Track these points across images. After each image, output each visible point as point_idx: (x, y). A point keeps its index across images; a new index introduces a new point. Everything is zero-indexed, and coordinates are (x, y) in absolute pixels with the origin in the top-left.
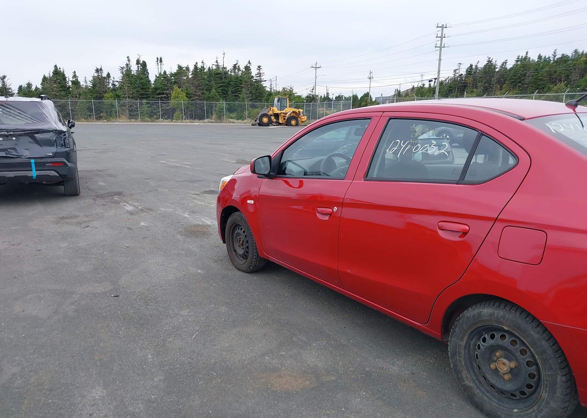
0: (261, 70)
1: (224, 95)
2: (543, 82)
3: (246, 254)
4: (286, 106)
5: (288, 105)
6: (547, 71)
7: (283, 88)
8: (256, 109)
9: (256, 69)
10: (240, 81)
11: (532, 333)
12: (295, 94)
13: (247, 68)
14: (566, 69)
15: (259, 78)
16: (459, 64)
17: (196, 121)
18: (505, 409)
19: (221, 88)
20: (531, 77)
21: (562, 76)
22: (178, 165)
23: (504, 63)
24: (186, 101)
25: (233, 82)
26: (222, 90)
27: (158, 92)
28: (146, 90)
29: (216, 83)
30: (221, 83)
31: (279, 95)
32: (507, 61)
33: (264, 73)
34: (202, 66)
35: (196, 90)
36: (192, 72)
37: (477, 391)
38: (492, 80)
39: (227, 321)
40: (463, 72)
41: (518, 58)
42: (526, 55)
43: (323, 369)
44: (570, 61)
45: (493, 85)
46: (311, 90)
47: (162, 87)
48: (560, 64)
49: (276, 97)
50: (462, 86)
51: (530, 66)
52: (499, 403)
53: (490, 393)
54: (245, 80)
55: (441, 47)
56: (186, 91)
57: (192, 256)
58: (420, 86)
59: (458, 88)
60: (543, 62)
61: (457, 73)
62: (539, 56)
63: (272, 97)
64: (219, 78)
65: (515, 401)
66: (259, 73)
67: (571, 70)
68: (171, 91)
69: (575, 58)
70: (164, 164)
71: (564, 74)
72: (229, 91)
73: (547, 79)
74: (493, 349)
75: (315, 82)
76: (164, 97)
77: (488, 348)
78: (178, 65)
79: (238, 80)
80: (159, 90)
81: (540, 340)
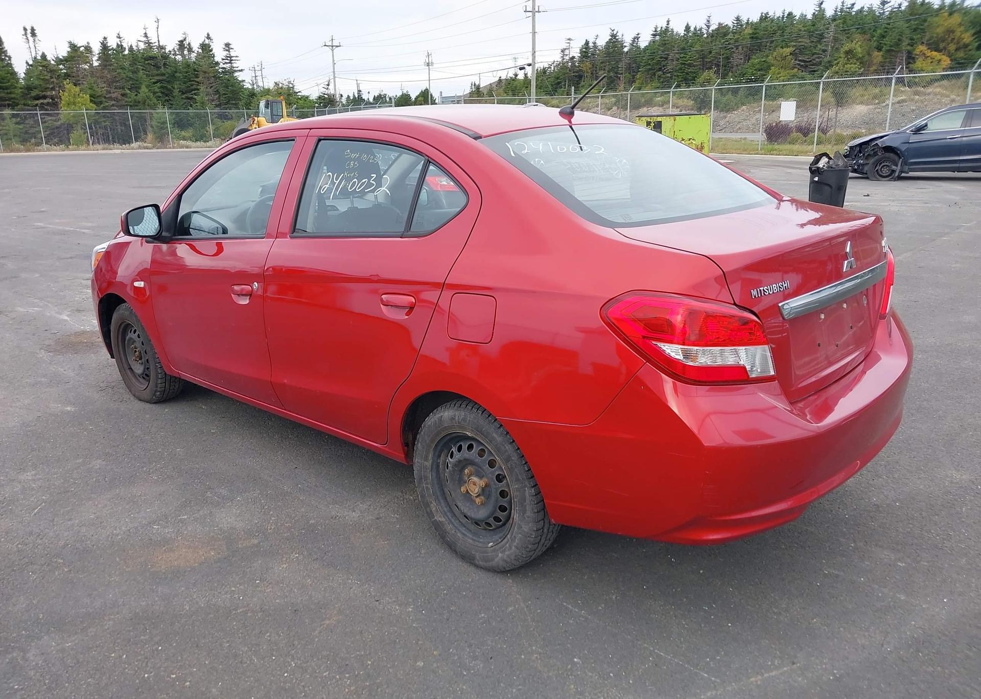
0: (231, 50)
1: (167, 98)
2: (694, 69)
3: (147, 372)
4: (281, 114)
5: (285, 113)
6: (698, 52)
7: (276, 83)
8: (229, 122)
9: (223, 49)
10: (195, 70)
11: (495, 435)
12: (299, 94)
13: (205, 48)
14: (725, 47)
15: (230, 65)
16: (568, 40)
17: (115, 146)
18: (480, 545)
19: (159, 85)
20: (676, 60)
21: (720, 58)
22: (67, 228)
23: (634, 38)
24: (91, 110)
25: (180, 73)
26: (161, 87)
27: (34, 93)
28: (9, 91)
29: (148, 76)
30: (158, 75)
31: (268, 95)
32: (639, 36)
33: (237, 57)
34: (119, 44)
35: (109, 89)
36: (98, 56)
37: (449, 527)
38: (620, 66)
39: (100, 482)
40: (575, 52)
41: (656, 31)
42: (668, 25)
43: (244, 531)
44: (731, 34)
45: (622, 74)
46: (326, 87)
47: (40, 85)
48: (716, 39)
49: (263, 98)
50: (576, 76)
51: (673, 43)
52: (474, 538)
53: (465, 527)
54: (203, 69)
55: (534, 12)
56: (89, 91)
57: (59, 386)
58: (511, 78)
59: (569, 80)
60: (693, 36)
61: (567, 55)
62: (686, 27)
63: (255, 99)
64: (154, 66)
65: (492, 532)
66: (228, 57)
67: (733, 48)
68: (61, 91)
69: (738, 29)
70: (41, 228)
71: (723, 55)
72: (174, 90)
73: (699, 63)
74: (462, 464)
75: (334, 72)
76: (48, 104)
77: (456, 464)
78: (70, 43)
79: (190, 70)
80: (35, 90)
81: (504, 443)
